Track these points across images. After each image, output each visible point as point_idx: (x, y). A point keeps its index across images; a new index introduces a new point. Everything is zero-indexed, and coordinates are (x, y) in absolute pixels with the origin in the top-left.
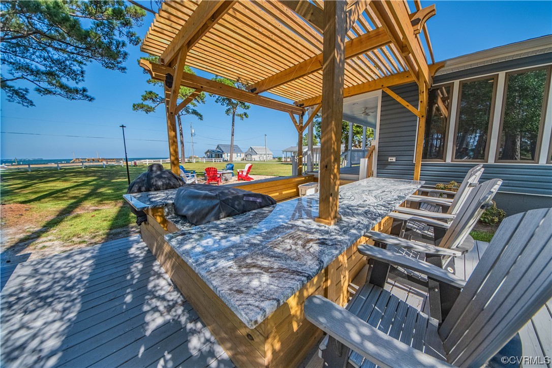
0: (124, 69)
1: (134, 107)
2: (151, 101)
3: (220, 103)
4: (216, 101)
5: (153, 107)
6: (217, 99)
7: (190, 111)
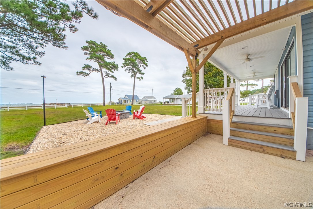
0: (66, 47)
1: (77, 73)
2: (88, 70)
3: (128, 72)
4: (125, 71)
5: (88, 73)
6: (126, 69)
7: (110, 75)
